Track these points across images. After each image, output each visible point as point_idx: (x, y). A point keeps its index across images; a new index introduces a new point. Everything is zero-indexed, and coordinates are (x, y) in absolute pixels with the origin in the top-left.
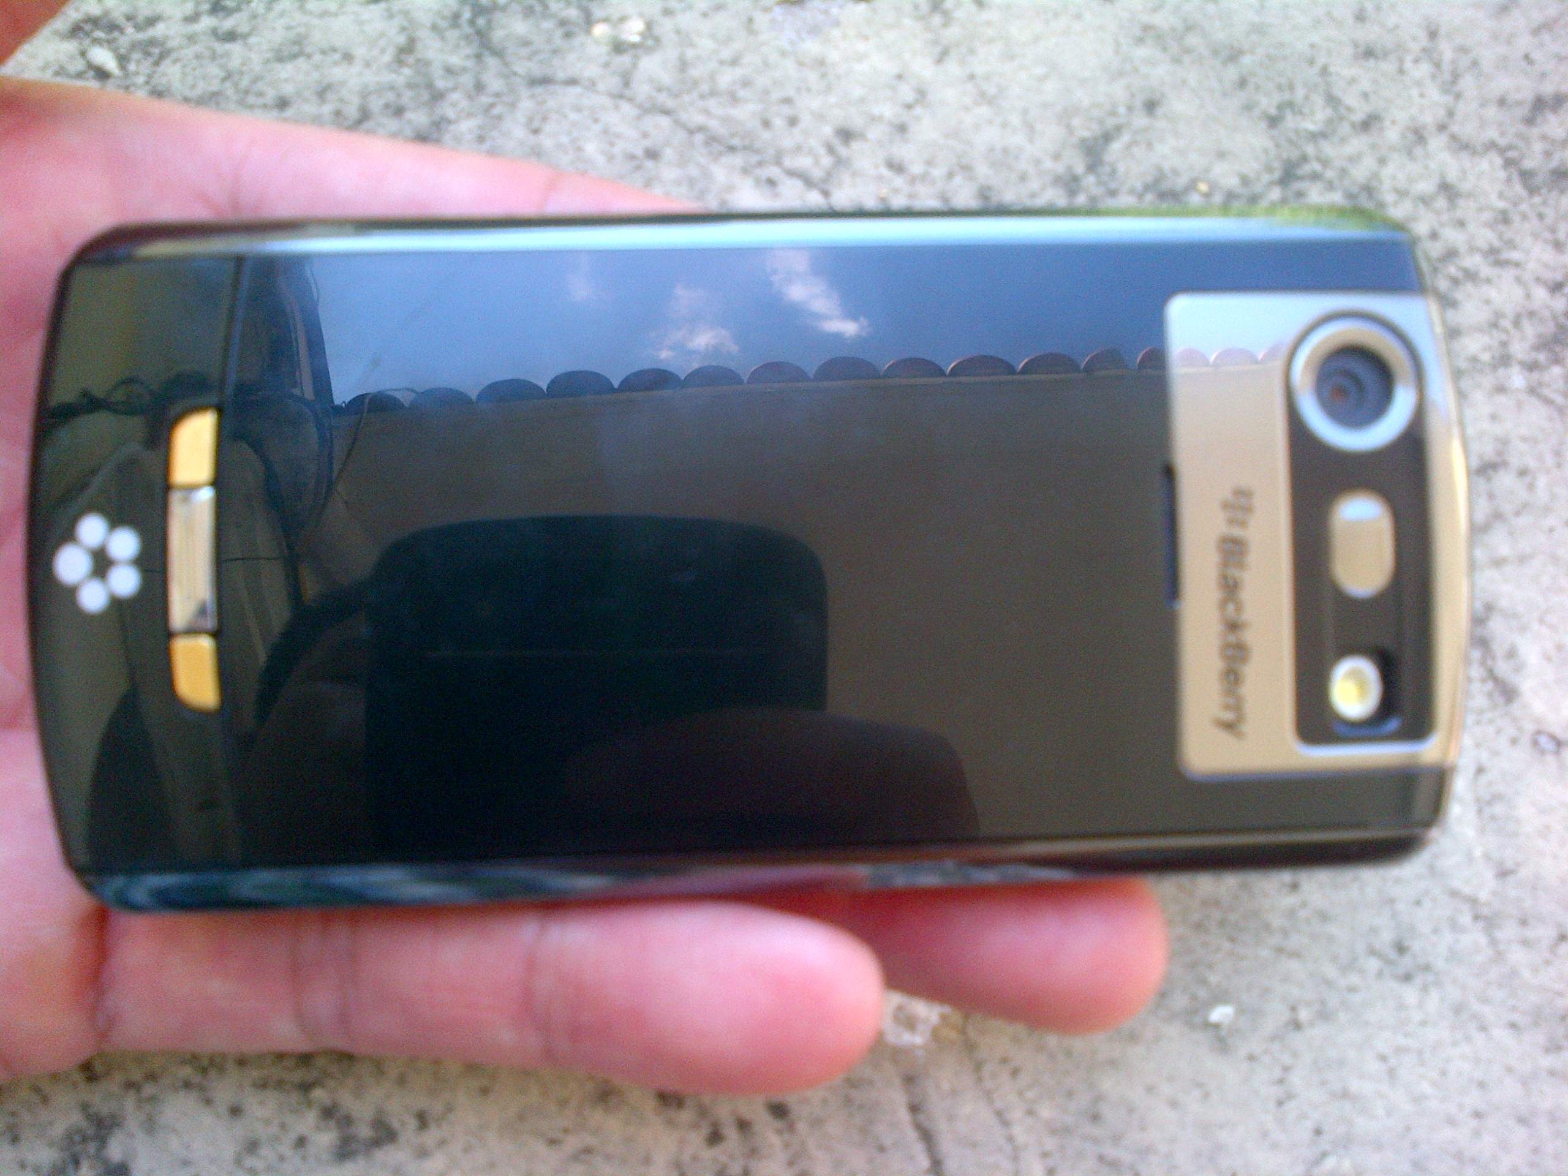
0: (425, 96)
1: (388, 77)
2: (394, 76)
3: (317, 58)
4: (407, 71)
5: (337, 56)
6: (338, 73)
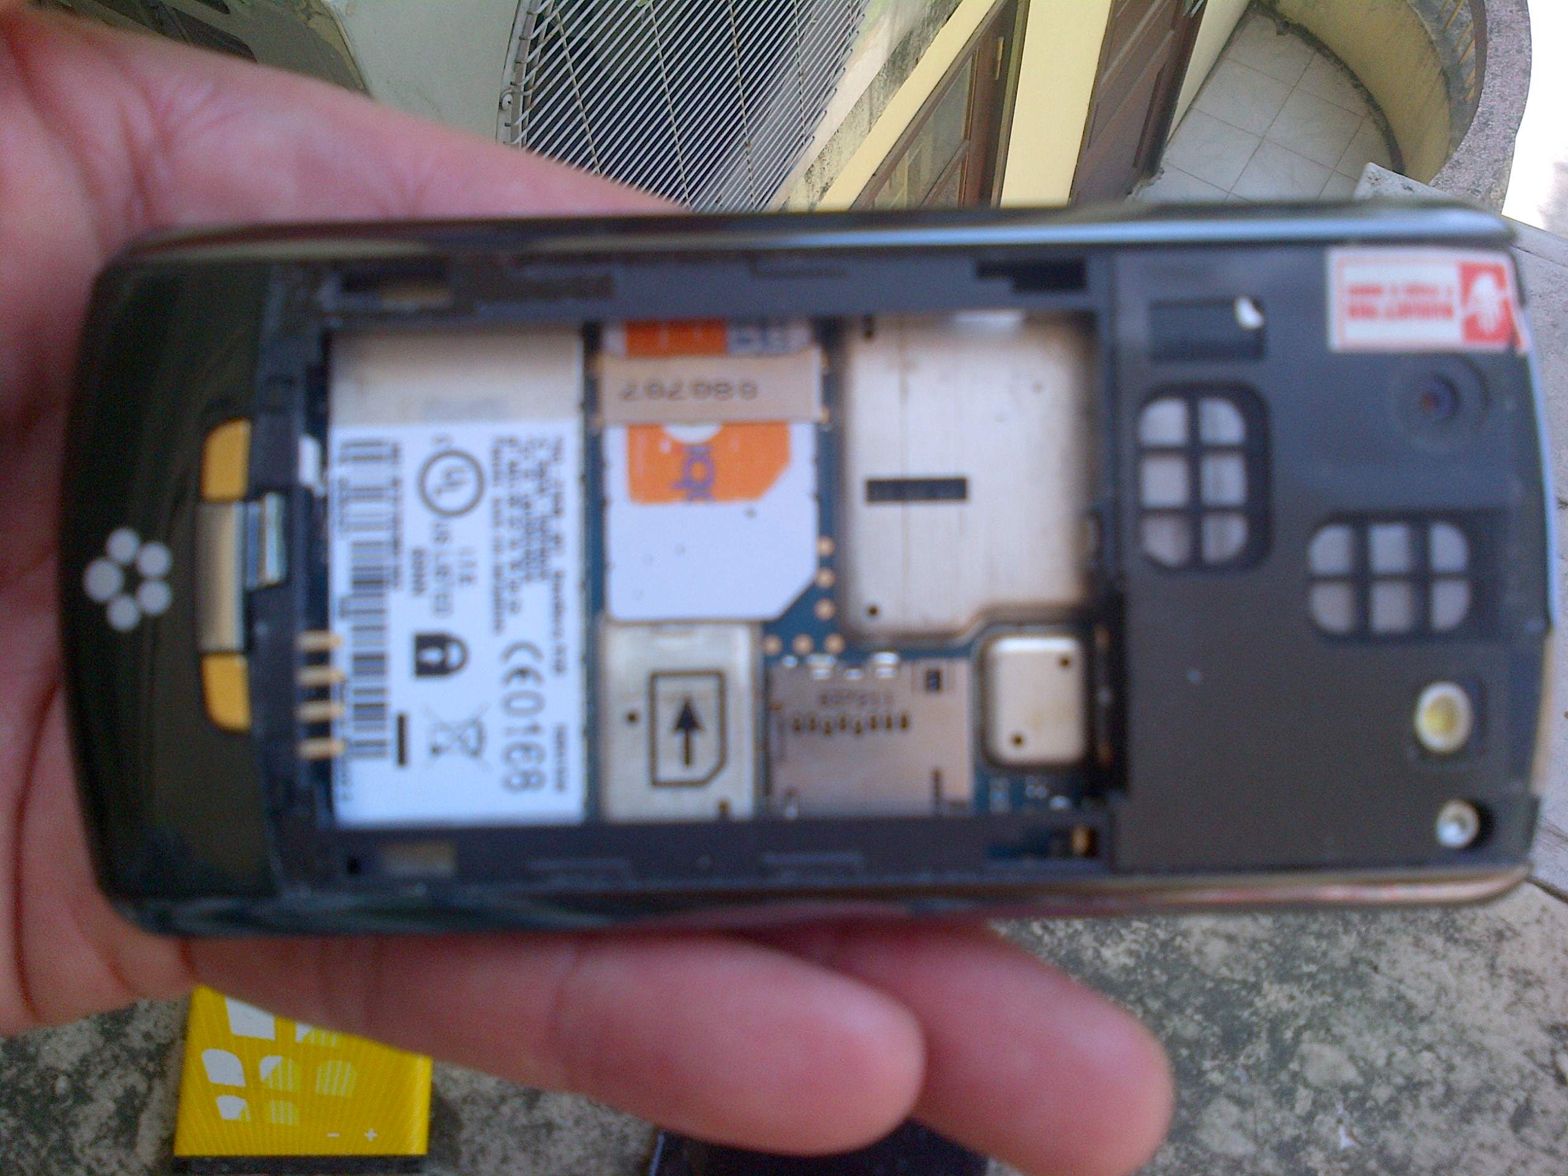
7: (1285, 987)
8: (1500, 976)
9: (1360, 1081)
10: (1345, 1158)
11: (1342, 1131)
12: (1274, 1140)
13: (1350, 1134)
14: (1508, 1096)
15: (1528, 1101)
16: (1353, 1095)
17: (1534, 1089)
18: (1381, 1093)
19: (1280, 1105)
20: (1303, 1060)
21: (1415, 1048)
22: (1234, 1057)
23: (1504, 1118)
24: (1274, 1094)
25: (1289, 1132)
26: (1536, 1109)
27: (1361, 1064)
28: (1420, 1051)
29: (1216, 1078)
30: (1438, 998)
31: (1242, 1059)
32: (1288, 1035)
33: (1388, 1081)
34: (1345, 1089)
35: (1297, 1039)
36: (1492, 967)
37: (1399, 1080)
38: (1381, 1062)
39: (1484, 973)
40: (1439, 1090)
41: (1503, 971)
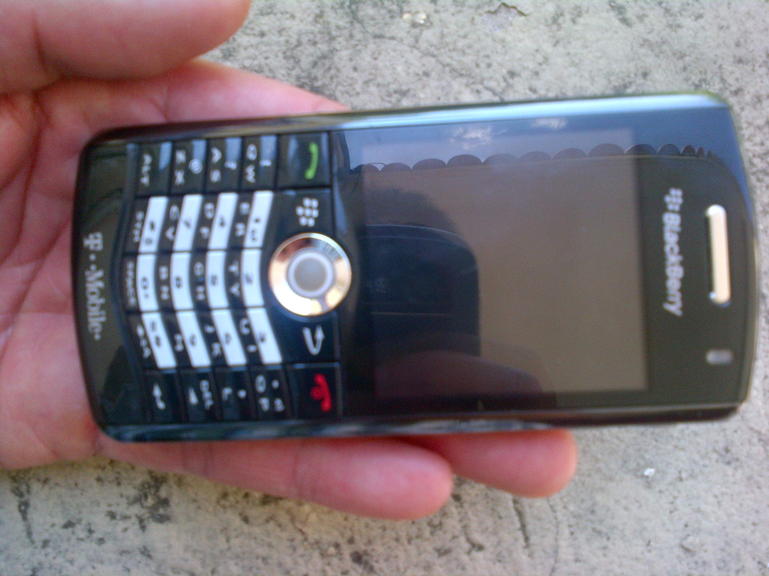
0: (327, 38)
1: (310, 28)
2: (313, 28)
3: (279, 15)
4: (319, 26)
5: (288, 16)
6: (288, 23)
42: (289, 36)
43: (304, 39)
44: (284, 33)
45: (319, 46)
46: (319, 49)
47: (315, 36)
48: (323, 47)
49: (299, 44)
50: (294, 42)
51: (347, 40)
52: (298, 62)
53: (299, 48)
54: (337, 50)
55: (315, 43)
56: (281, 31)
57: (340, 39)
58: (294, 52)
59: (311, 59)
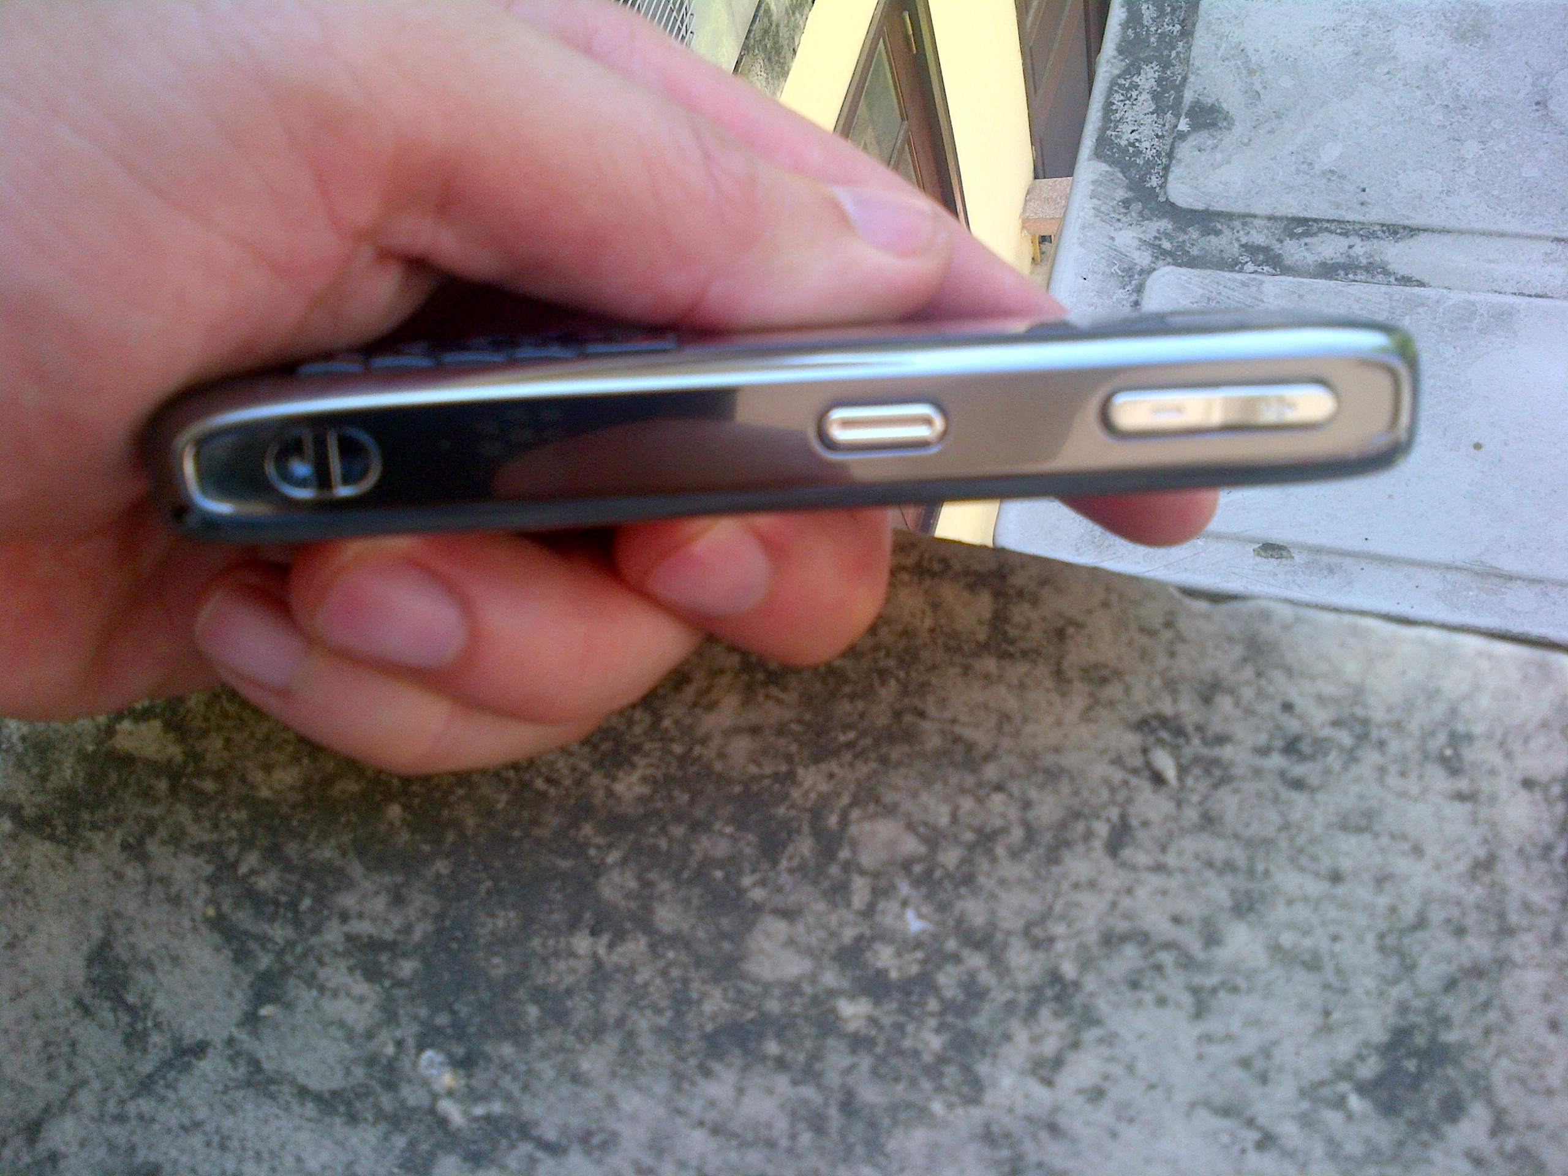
0: (1493, 926)
1: (1456, 889)
2: (1463, 891)
3: (1385, 840)
4: (1479, 890)
5: (1406, 846)
6: (1402, 865)
7: (823, 766)
8: (1070, 681)
9: (923, 850)
10: (918, 945)
11: (910, 915)
12: (832, 947)
13: (920, 916)
14: (1098, 817)
15: (1123, 817)
16: (918, 869)
17: (1129, 801)
18: (950, 857)
19: (835, 905)
20: (854, 845)
21: (982, 793)
22: (775, 863)
23: (1098, 844)
24: (825, 894)
25: (848, 935)
26: (1134, 822)
27: (922, 830)
28: (988, 795)
29: (758, 894)
30: (999, 729)
31: (784, 864)
32: (833, 820)
33: (956, 840)
34: (906, 866)
35: (844, 821)
36: (1059, 674)
37: (969, 836)
38: (944, 820)
39: (1049, 683)
40: (1017, 834)
41: (1072, 674)
42: (1400, 896)
43: (1437, 915)
44: (1388, 886)
45: (1470, 940)
46: (1469, 949)
47: (1464, 914)
48: (1479, 947)
49: (1421, 923)
50: (1409, 913)
51: (1543, 944)
52: (1409, 967)
53: (1420, 935)
54: (1515, 965)
55: (1460, 931)
56: (1382, 880)
57: (1528, 938)
58: (1407, 941)
59: (1442, 968)
